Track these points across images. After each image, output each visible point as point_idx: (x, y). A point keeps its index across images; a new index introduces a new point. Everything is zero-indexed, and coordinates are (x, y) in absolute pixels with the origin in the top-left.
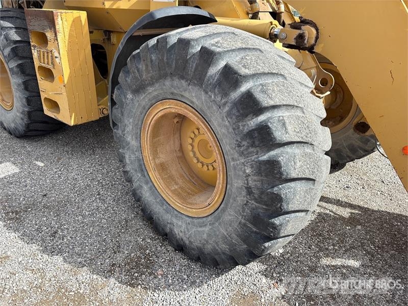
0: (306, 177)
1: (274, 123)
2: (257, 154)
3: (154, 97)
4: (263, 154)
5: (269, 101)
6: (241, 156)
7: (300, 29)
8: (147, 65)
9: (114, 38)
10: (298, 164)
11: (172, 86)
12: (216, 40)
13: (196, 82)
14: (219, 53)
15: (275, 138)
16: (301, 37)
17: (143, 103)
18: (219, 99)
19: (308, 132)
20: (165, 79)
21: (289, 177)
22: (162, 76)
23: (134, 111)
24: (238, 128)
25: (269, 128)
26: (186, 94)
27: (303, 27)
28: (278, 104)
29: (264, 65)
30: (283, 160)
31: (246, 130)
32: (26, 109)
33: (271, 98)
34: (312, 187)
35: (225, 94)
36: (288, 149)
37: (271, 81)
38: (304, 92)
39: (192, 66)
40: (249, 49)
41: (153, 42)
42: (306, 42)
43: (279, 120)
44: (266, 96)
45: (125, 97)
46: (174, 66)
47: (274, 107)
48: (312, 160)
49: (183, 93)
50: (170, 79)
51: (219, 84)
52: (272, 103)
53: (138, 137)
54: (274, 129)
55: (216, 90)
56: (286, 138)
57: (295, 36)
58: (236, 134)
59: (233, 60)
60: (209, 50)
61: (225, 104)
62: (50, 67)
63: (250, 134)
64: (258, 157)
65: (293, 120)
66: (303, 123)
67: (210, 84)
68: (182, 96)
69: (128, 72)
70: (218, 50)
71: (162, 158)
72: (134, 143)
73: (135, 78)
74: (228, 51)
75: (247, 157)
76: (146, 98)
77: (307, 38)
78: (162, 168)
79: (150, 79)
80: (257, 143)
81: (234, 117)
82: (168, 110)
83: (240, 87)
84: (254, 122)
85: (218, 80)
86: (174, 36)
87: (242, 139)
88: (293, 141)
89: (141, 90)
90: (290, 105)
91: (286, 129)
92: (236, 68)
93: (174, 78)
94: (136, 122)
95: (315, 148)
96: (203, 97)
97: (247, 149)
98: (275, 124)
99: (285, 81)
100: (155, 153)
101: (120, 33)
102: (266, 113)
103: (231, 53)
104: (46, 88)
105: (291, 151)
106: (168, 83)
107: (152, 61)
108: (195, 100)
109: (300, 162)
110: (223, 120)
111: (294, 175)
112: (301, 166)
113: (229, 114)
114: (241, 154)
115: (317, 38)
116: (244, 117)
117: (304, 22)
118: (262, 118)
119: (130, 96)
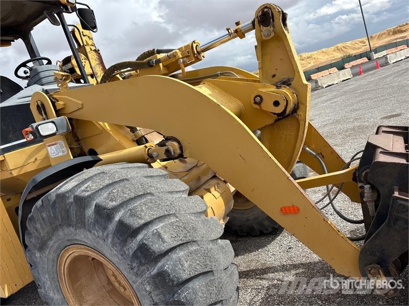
0: (199, 273)
1: (149, 238)
2: (148, 271)
3: (57, 249)
4: (153, 268)
5: (139, 221)
6: (137, 277)
7: (165, 145)
8: (41, 224)
10: (186, 265)
11: (65, 235)
12: (86, 185)
13: (80, 226)
14: (89, 196)
15: (154, 252)
16: (168, 151)
17: (51, 257)
18: (101, 234)
19: (186, 232)
20: (58, 231)
21: (181, 280)
22: (55, 229)
23: (46, 266)
24: (125, 253)
25: (146, 245)
26: (78, 238)
27: (167, 144)
28: (149, 220)
29: (130, 192)
30: (168, 268)
31: (131, 253)
33: (141, 218)
34: (212, 278)
35: (105, 228)
36: (174, 256)
37: (138, 203)
38: (174, 199)
39: (73, 211)
40: (116, 182)
41: (39, 203)
42: (173, 154)
43: (153, 234)
44: (135, 218)
46: (60, 218)
47: (146, 225)
48: (199, 255)
49: (75, 238)
50: (61, 230)
51: (96, 221)
52: (142, 222)
53: (59, 290)
54: (150, 244)
55: (96, 227)
56: (165, 247)
57: (164, 152)
58: (125, 259)
60: (80, 197)
61: (107, 236)
63: (135, 256)
64: (150, 273)
65: (168, 228)
66: (179, 226)
67: (91, 224)
68: (76, 240)
69: (30, 234)
70: (87, 194)
73: (37, 237)
74: (96, 191)
75: (142, 276)
76: (51, 252)
77: (172, 151)
79: (46, 234)
80: (143, 261)
81: (118, 245)
82: (72, 256)
83: (114, 218)
84: (133, 245)
85: (95, 218)
87: (132, 262)
88: (173, 246)
89: (44, 246)
90: (161, 217)
91: (162, 239)
92: (103, 204)
93: (64, 228)
94: (52, 276)
95: (199, 243)
97: (139, 270)
98: (150, 240)
99: (153, 198)
102: (142, 231)
103: (100, 192)
105: (176, 255)
106: (61, 233)
107: (43, 219)
108: (86, 240)
109: (187, 262)
110: (111, 250)
111: (185, 276)
112: (190, 266)
113: (113, 244)
114: (137, 275)
115: (181, 148)
116: (124, 242)
117: (167, 139)
118: (140, 237)
119: (38, 255)
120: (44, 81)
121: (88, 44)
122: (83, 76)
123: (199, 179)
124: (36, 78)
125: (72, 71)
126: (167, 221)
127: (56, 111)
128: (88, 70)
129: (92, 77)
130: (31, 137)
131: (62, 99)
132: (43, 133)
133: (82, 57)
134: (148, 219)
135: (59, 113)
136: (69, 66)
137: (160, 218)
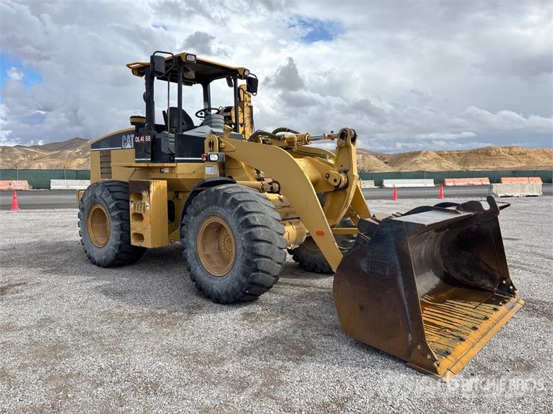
0: (266, 240)
2: (245, 231)
3: (204, 216)
4: (248, 230)
5: (249, 210)
8: (201, 202)
9: (181, 196)
10: (262, 234)
13: (221, 206)
15: (250, 224)
16: (272, 188)
17: (199, 220)
18: (230, 211)
19: (266, 222)
21: (257, 239)
22: (208, 206)
23: (194, 225)
24: (238, 221)
25: (248, 220)
26: (218, 212)
27: (273, 184)
29: (248, 198)
30: (254, 232)
31: (240, 222)
32: (119, 243)
35: (233, 209)
36: (258, 229)
37: (250, 203)
38: (266, 208)
39: (220, 199)
40: (243, 192)
41: (204, 192)
42: (274, 190)
43: (252, 217)
44: (248, 208)
45: (190, 219)
46: (213, 201)
47: (251, 212)
48: (269, 234)
51: (230, 205)
53: (195, 240)
55: (229, 208)
56: (255, 223)
57: (270, 188)
58: (237, 224)
59: (236, 196)
61: (233, 213)
62: (142, 212)
65: (259, 217)
66: (264, 219)
67: (227, 206)
68: (216, 213)
69: (192, 207)
71: (208, 252)
72: (193, 244)
76: (200, 217)
77: (274, 188)
78: (208, 256)
79: (202, 208)
80: (245, 226)
82: (211, 222)
83: (238, 205)
84: (243, 219)
86: (213, 189)
87: (240, 225)
88: (259, 225)
91: (255, 220)
93: (213, 205)
94: (195, 231)
95: (270, 229)
96: (225, 211)
97: (241, 230)
98: (251, 219)
99: (257, 204)
100: (204, 249)
101: (185, 192)
102: (248, 214)
103: (235, 194)
104: (135, 226)
106: (210, 208)
107: (203, 200)
108: (221, 214)
110: (232, 219)
111: (260, 238)
113: (234, 217)
114: (240, 232)
115: (279, 188)
116: (239, 217)
117: (274, 182)
118: (246, 217)
119: (192, 218)
120: (213, 124)
121: (246, 101)
122: (236, 125)
123: (287, 214)
124: (209, 121)
125: (230, 118)
126: (259, 215)
127: (219, 148)
128: (241, 121)
129: (242, 126)
130: (205, 159)
131: (224, 143)
132: (211, 159)
133: (240, 109)
134: (252, 210)
135: (220, 149)
136: (229, 114)
137: (257, 212)
